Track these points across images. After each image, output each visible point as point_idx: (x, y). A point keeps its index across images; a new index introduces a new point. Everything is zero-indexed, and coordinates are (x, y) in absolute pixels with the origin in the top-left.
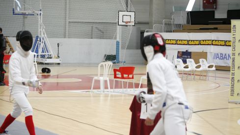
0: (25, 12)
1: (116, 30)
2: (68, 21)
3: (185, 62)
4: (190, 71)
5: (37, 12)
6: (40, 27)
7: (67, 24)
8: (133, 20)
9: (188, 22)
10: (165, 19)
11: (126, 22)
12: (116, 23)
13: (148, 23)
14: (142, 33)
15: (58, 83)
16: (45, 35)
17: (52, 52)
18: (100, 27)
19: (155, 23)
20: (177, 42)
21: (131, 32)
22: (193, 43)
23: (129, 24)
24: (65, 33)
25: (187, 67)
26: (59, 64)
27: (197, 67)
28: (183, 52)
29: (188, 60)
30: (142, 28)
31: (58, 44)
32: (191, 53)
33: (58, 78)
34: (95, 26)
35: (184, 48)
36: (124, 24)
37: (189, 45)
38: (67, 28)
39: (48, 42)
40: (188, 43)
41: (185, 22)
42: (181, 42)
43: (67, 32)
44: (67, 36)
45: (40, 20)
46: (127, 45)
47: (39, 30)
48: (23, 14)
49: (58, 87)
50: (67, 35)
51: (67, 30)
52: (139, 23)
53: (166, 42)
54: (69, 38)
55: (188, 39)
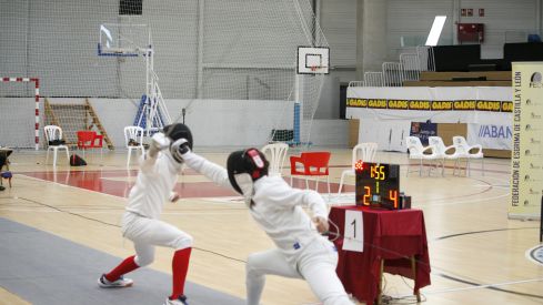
0: (120, 50)
1: (293, 82)
2: (201, 65)
3: (425, 142)
4: (435, 160)
5: (144, 50)
6: (150, 79)
7: (200, 73)
8: (325, 63)
9: (430, 67)
10: (385, 60)
11: (313, 68)
12: (292, 70)
13: (353, 69)
14: (343, 88)
15: (183, 184)
16: (160, 94)
18: (264, 77)
19: (367, 69)
20: (409, 105)
21: (321, 86)
22: (439, 106)
23: (318, 71)
24: (197, 89)
25: (428, 152)
27: (448, 152)
28: (421, 124)
29: (430, 139)
30: (344, 77)
31: (184, 110)
32: (436, 124)
33: (183, 174)
34: (253, 75)
35: (423, 117)
36: (308, 70)
37: (433, 110)
39: (164, 105)
40: (432, 106)
41: (425, 67)
42: (416, 105)
43: (200, 88)
44: (200, 96)
45: (150, 65)
46: (314, 110)
47: (148, 84)
48: (118, 54)
49: (183, 192)
50: (200, 92)
51: (200, 84)
52: (337, 69)
53: (388, 105)
54: (204, 98)
55: (431, 99)
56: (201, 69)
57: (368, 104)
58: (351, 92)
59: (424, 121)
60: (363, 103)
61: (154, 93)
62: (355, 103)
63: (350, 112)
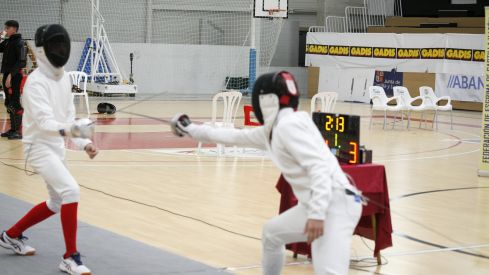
1: (249, 26)
2: (151, 7)
3: (389, 93)
4: (400, 112)
6: (95, 21)
8: (284, 6)
9: (396, 12)
10: (349, 4)
11: (270, 11)
12: (249, 13)
13: (313, 14)
14: (303, 34)
15: (130, 134)
16: (105, 36)
17: (119, 70)
18: (218, 20)
19: (329, 14)
20: (374, 52)
21: (279, 31)
22: (406, 54)
23: (275, 15)
24: (146, 33)
25: (393, 103)
26: (132, 95)
27: (414, 104)
28: (385, 73)
29: (395, 89)
30: (304, 22)
31: (131, 55)
32: (401, 74)
33: (130, 123)
34: (206, 18)
35: (387, 65)
36: (266, 14)
37: (398, 58)
38: (150, 23)
39: (111, 49)
40: (397, 53)
41: (391, 13)
42: (381, 53)
43: (149, 31)
44: (149, 39)
45: (95, 6)
46: (271, 57)
47: (93, 26)
49: (129, 142)
50: (149, 36)
51: (149, 27)
52: (297, 13)
53: (351, 52)
54: (153, 42)
55: (397, 47)
56: (150, 11)
57: (329, 50)
58: (311, 38)
59: (389, 70)
60: (324, 50)
61: (99, 37)
62: (315, 50)
63: (309, 59)
